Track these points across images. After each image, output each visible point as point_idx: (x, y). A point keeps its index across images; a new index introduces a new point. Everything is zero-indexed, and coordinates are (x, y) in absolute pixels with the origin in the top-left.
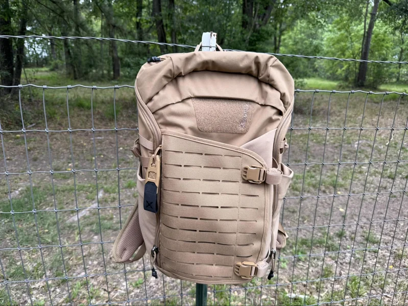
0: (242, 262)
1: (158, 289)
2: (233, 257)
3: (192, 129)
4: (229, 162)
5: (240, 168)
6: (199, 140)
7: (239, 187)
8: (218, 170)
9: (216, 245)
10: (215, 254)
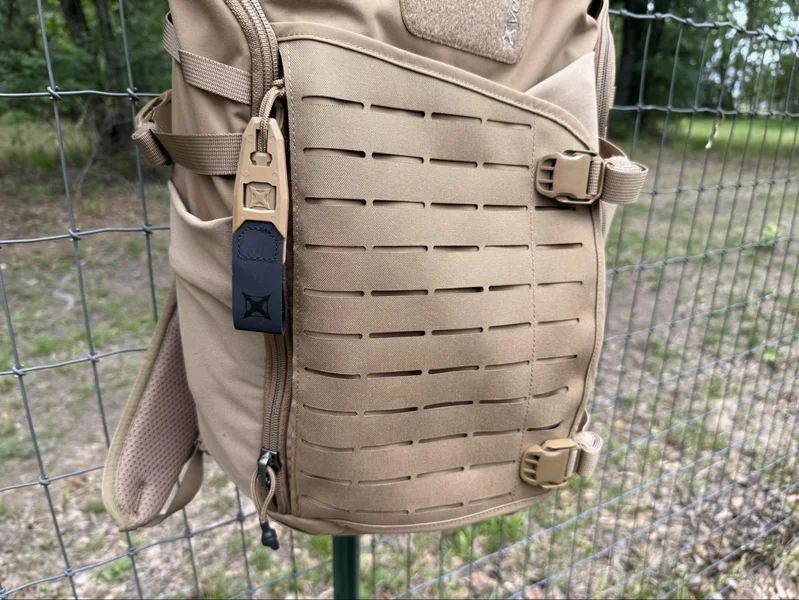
0: (541, 444)
1: (173, 571)
2: (519, 435)
3: (385, 20)
4: (502, 142)
5: (530, 163)
6: (413, 62)
7: (529, 223)
8: (470, 170)
9: (475, 406)
10: (470, 435)
